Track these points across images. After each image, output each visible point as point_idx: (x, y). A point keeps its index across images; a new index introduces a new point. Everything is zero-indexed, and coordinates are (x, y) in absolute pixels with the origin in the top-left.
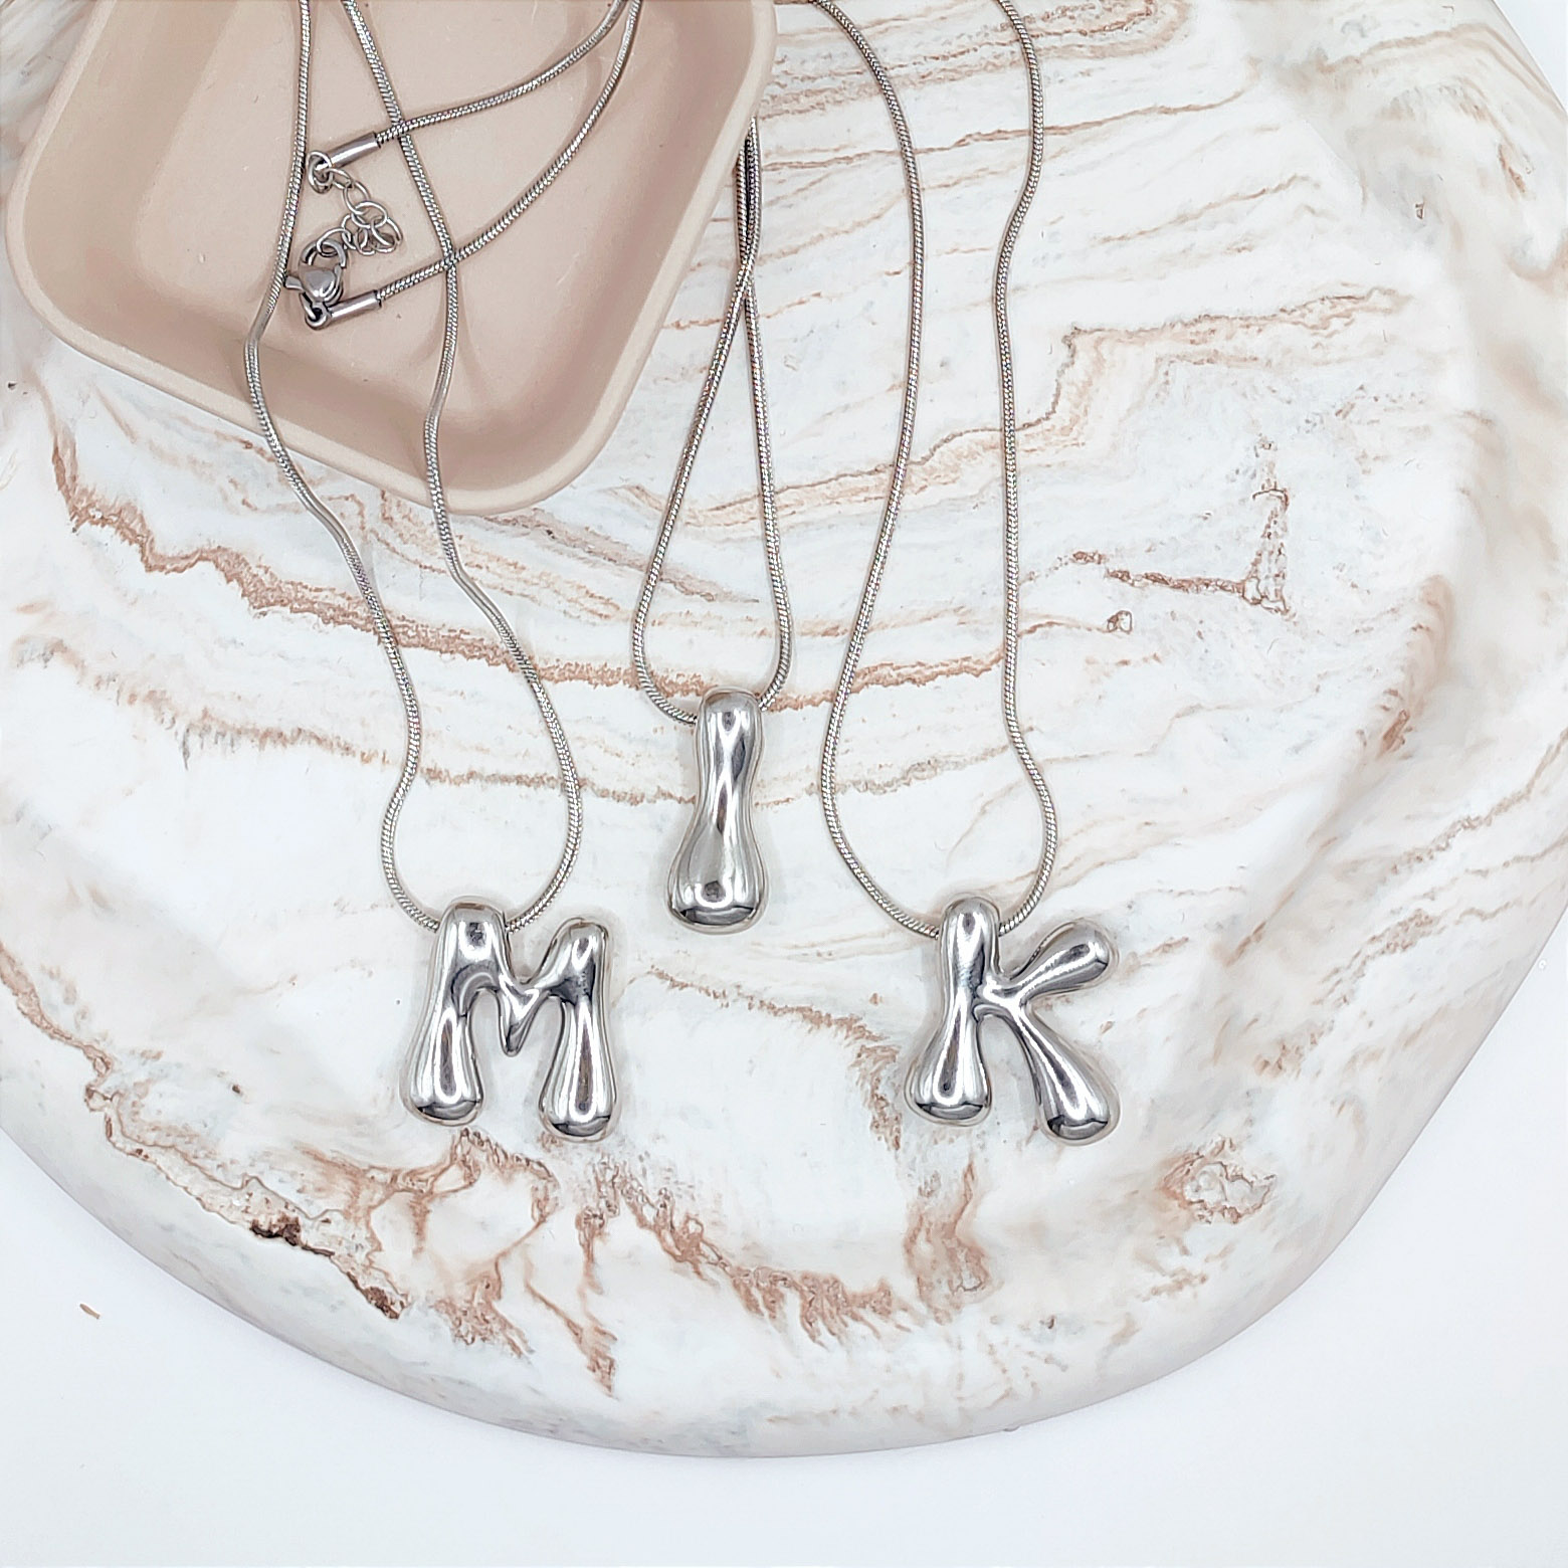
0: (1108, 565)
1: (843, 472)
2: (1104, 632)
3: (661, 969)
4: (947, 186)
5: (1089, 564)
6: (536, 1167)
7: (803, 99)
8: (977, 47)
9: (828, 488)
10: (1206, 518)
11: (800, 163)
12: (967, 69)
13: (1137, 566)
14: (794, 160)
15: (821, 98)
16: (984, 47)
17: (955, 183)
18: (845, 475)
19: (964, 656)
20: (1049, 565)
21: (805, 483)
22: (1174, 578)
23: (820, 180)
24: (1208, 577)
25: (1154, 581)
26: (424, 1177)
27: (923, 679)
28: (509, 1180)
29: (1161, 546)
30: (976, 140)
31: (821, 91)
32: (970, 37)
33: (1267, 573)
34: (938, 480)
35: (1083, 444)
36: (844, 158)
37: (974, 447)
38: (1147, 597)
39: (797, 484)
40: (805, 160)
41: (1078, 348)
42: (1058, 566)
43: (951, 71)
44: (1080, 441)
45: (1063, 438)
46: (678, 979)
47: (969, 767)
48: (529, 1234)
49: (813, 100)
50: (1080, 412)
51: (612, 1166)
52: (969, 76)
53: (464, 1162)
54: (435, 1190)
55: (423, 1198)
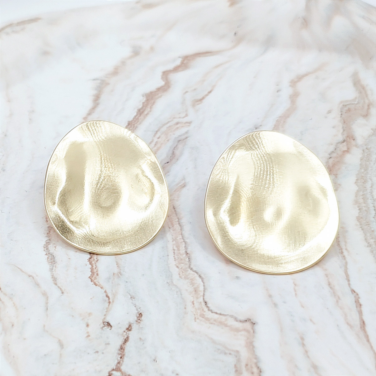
0: (135, 324)
1: (187, 243)
4: (329, 285)
5: (136, 318)
9: (180, 239)
19: (99, 274)
20: (137, 305)
21: (183, 232)
27: (90, 261)
29: (142, 343)
30: (355, 297)
35: (195, 321)
37: (196, 285)
41: (244, 324)
42: (137, 307)
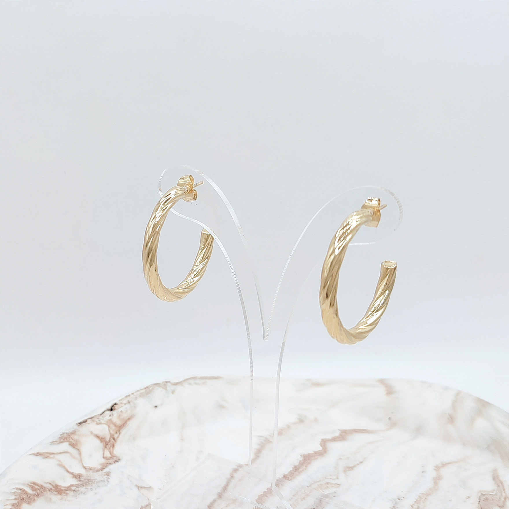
6: (101, 470)
28: (100, 464)
53: (111, 458)
54: (106, 449)
55: (106, 444)
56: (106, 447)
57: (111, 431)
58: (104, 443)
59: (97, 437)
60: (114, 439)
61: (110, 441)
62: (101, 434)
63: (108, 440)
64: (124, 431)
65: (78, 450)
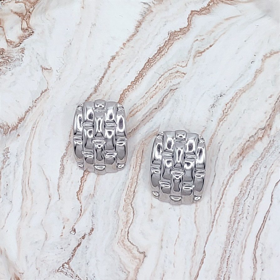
0: (87, 235)
1: (138, 184)
2: (73, 226)
3: (47, 91)
4: (195, 243)
5: (89, 231)
6: (19, 45)
7: (234, 219)
8: (227, 268)
9: (135, 179)
10: (87, 263)
11: (218, 210)
12: (223, 263)
13: (84, 242)
14: (219, 209)
15: (232, 223)
16: (226, 270)
17: (195, 246)
18: (137, 184)
19: (83, 191)
20: (94, 222)
21: (139, 174)
22: (77, 249)
23: (211, 213)
24: (74, 257)
25: (79, 244)
26: (28, 19)
27: (82, 179)
28: (19, 38)
29: (86, 249)
30: (203, 256)
31: (234, 224)
32: (231, 268)
33: (68, 271)
34: (125, 205)
35: (118, 244)
36: (214, 221)
37: (129, 218)
38: (76, 241)
39: (140, 172)
40: (218, 212)
41: (141, 254)
43: (224, 259)
44: (119, 244)
45: (121, 240)
46: (43, 94)
47: (58, 180)
48: (6, 37)
49: (233, 221)
50: (126, 247)
51: (11, 62)
52: (221, 263)
53: (27, 30)
54: (24, 21)
55: (23, 17)
56: (24, 19)
57: (27, 8)
58: (22, 17)
59: (16, 13)
60: (30, 12)
61: (26, 14)
62: (19, 11)
63: (24, 14)
64: (37, 6)
65: (2, 27)
